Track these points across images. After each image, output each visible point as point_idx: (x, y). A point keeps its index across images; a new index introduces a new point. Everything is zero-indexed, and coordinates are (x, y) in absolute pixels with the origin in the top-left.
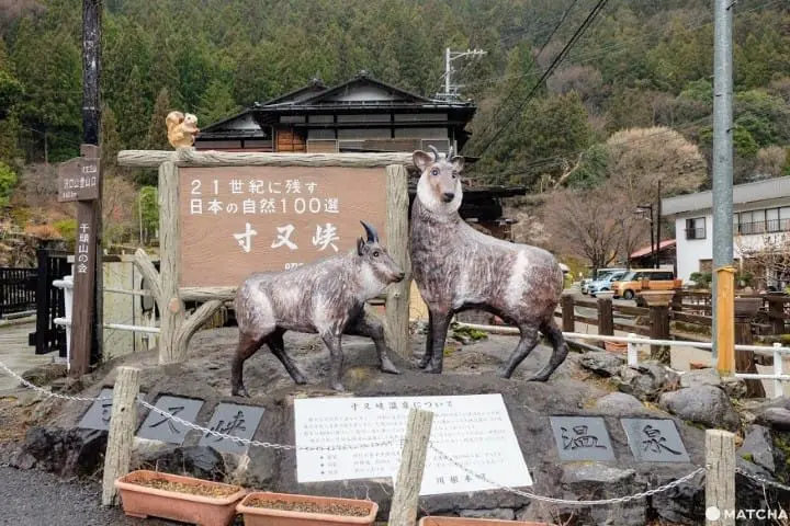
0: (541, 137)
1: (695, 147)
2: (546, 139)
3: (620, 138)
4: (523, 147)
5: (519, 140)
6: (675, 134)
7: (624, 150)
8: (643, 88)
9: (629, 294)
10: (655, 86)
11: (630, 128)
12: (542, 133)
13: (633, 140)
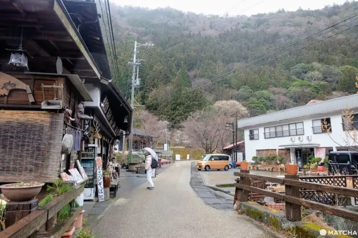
0: (189, 102)
1: (245, 109)
2: (191, 102)
3: (218, 104)
4: (182, 105)
5: (180, 102)
6: (238, 103)
7: (220, 108)
8: (226, 88)
9: (207, 168)
10: (230, 87)
11: (222, 100)
12: (189, 100)
13: (223, 105)
